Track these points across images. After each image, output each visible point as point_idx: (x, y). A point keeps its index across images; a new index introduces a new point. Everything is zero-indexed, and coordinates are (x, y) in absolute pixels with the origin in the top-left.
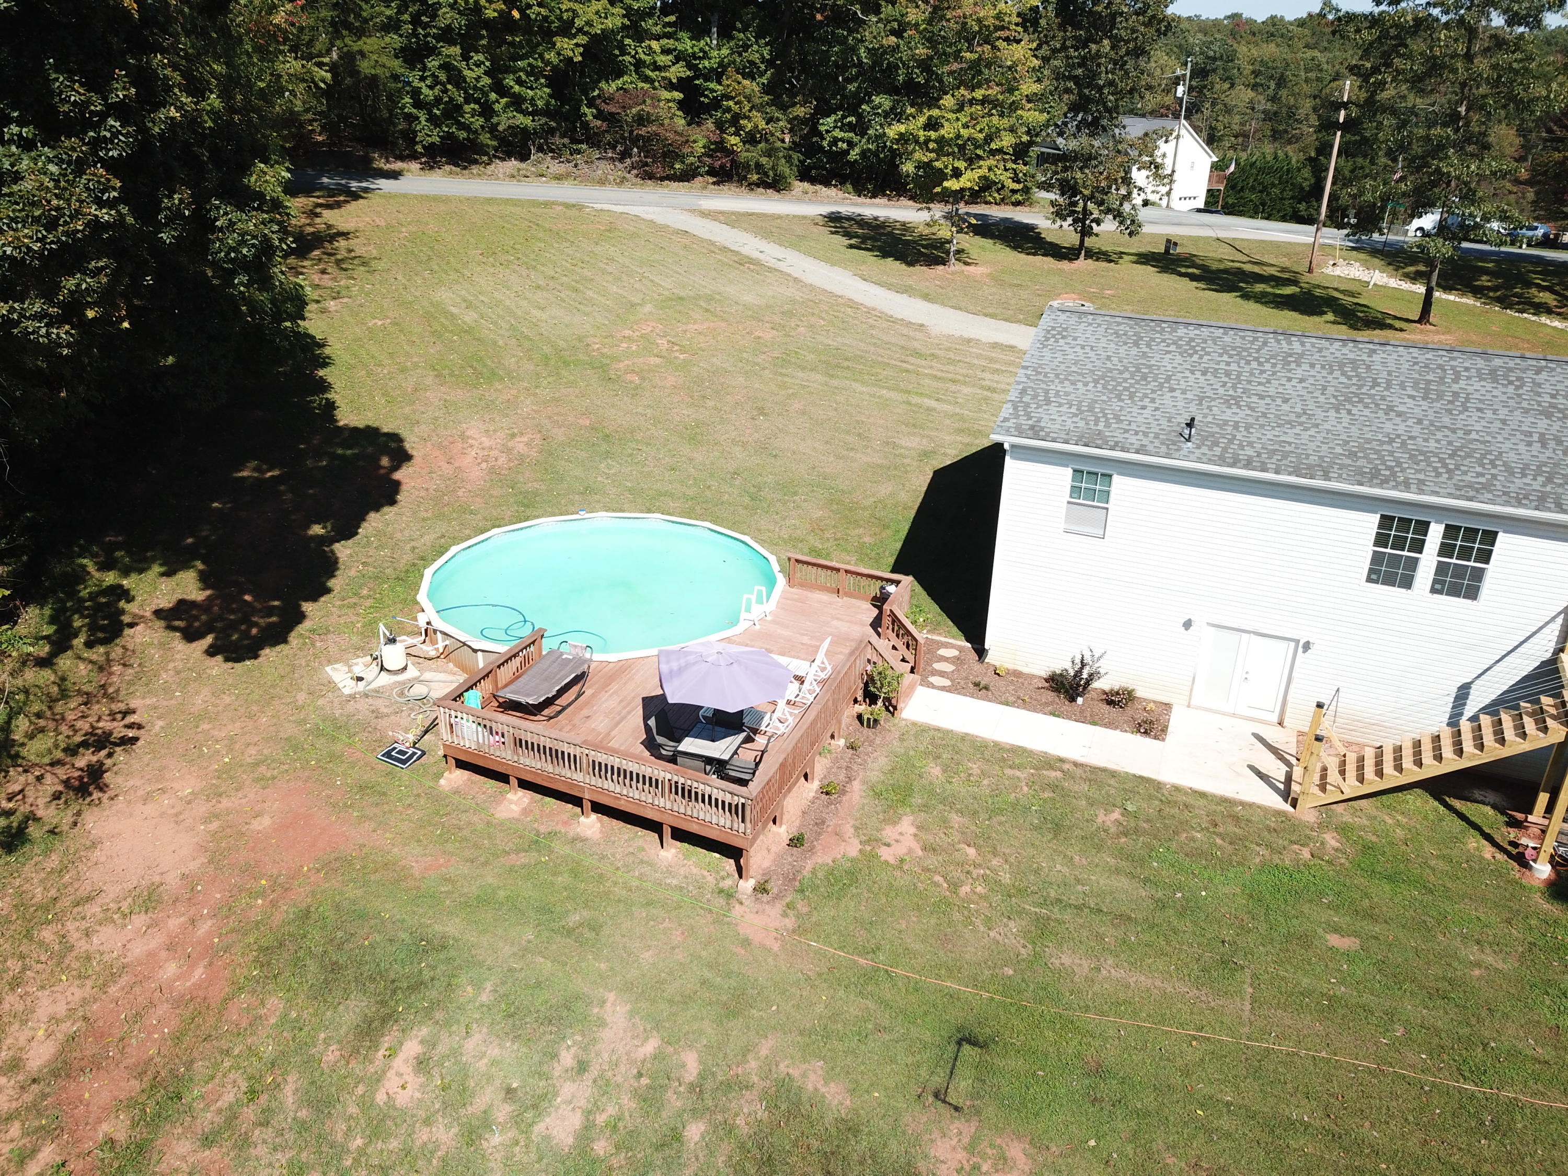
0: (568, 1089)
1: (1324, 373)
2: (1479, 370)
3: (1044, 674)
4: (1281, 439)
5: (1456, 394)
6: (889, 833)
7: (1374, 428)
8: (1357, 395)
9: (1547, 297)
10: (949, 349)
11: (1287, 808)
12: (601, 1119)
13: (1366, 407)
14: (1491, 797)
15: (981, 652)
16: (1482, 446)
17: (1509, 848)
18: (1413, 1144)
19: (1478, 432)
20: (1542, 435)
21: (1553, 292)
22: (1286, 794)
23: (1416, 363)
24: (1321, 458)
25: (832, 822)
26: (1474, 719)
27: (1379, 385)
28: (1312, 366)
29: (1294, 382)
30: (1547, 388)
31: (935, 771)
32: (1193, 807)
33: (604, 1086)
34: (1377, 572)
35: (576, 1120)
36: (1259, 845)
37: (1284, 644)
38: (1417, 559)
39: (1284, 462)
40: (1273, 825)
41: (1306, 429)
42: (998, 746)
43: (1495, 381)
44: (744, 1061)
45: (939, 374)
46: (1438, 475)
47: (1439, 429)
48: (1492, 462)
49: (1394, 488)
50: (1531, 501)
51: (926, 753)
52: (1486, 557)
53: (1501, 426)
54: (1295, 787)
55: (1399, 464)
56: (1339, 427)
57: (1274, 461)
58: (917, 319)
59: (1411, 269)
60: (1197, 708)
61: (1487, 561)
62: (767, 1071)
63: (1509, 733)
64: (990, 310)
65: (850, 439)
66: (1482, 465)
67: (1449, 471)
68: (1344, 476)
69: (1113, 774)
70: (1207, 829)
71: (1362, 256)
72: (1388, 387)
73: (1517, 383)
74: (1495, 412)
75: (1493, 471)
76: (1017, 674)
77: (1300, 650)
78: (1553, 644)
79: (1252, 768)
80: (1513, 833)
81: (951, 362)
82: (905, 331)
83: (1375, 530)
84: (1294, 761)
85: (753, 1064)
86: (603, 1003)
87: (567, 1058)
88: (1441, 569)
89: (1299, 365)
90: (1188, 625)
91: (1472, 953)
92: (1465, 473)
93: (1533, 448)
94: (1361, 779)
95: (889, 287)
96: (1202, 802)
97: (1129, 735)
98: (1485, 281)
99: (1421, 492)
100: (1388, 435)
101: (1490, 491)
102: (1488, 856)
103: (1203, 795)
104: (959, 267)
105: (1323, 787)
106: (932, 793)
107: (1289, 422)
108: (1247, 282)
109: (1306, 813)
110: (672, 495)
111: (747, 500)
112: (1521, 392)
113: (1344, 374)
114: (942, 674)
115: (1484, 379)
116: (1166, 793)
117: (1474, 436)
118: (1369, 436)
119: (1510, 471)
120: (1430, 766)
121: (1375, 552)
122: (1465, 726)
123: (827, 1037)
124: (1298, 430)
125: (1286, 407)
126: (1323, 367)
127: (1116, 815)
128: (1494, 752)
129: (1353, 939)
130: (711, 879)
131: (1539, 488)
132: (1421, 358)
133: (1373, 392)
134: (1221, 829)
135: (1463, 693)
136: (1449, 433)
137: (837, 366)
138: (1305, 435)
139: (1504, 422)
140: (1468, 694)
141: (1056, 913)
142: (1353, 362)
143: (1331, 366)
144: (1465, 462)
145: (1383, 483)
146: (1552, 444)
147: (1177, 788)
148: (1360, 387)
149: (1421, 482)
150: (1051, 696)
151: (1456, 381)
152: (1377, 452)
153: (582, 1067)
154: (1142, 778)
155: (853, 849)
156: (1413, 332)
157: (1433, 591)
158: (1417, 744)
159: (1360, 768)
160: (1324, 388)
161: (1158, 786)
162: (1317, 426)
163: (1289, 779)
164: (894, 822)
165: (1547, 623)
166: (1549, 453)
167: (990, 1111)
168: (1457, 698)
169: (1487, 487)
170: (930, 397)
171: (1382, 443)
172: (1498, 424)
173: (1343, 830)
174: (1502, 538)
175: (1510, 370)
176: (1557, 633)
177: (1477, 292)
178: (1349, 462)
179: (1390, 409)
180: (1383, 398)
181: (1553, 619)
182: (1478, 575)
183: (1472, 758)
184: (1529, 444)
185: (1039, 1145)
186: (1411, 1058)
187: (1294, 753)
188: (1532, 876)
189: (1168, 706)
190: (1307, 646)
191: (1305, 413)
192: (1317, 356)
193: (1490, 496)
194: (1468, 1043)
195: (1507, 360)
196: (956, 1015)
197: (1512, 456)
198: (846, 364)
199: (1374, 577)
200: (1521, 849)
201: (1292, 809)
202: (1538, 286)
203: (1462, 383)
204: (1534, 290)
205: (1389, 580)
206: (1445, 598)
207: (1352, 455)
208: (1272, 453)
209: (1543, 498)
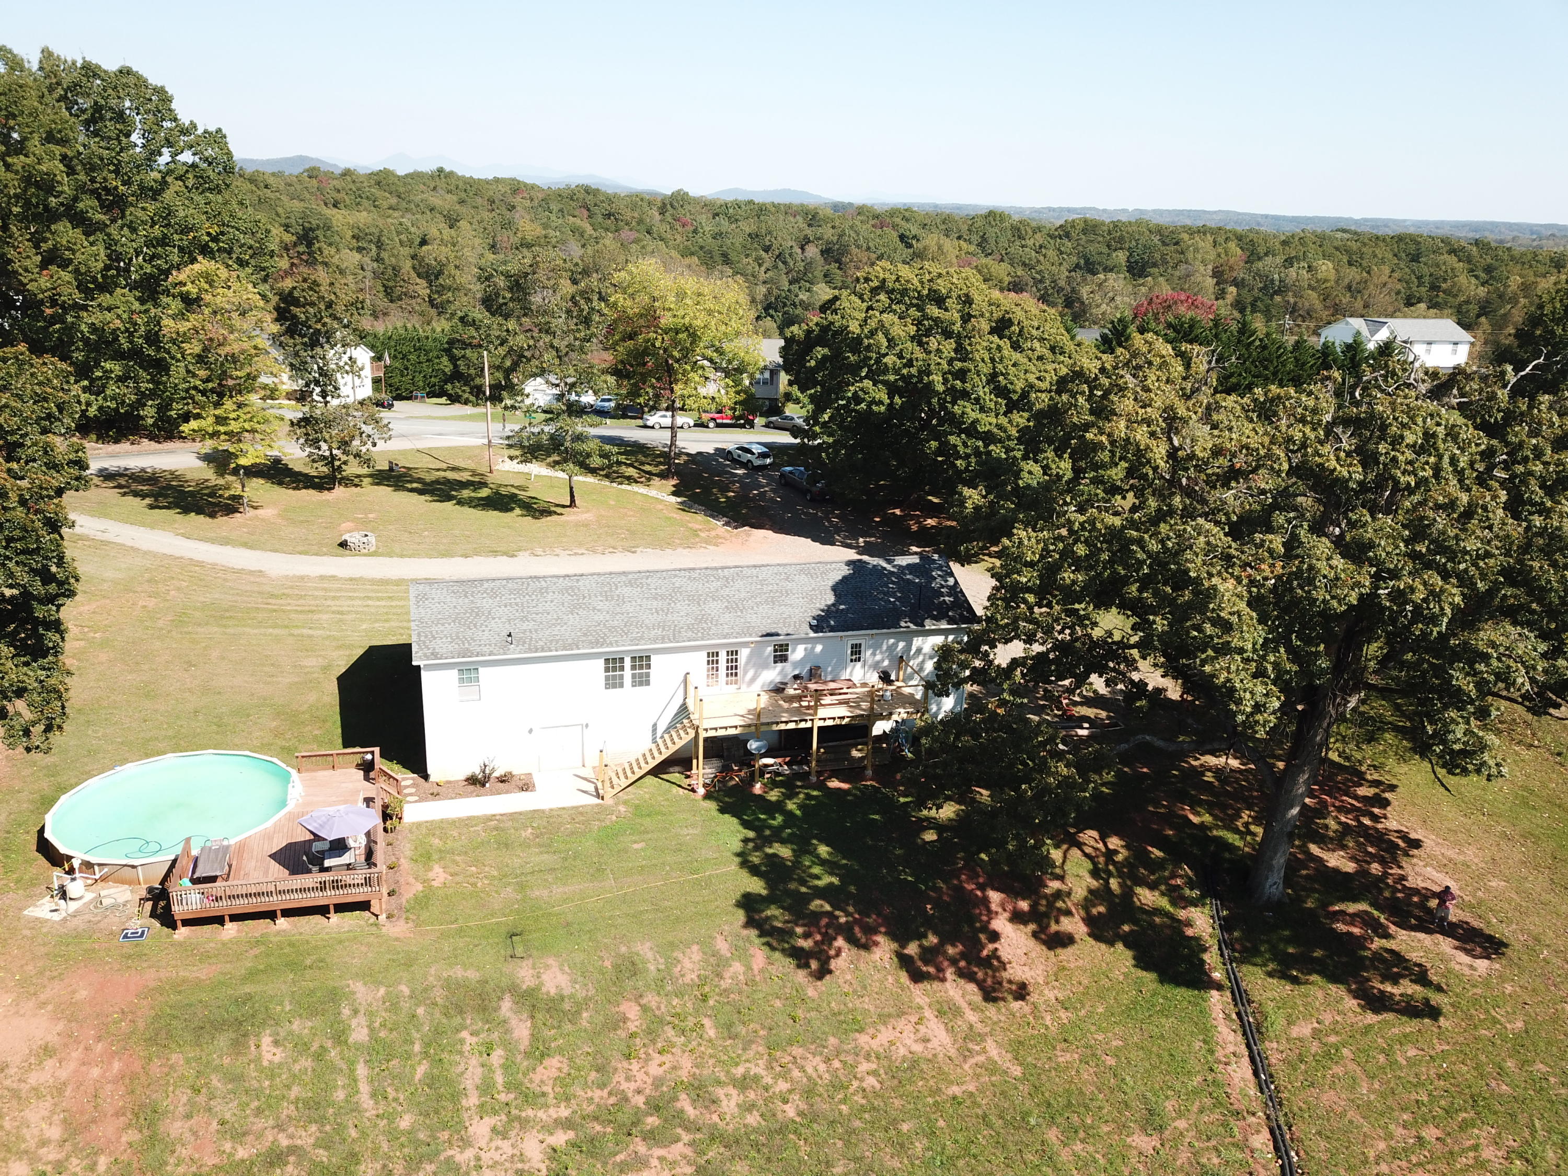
0: (354, 1023)
1: (560, 596)
2: (624, 582)
3: (463, 778)
4: (552, 633)
6: (431, 875)
7: (590, 620)
8: (578, 604)
9: (631, 471)
10: (292, 587)
11: (600, 801)
12: (377, 1025)
13: (584, 610)
14: (677, 769)
15: (426, 777)
16: (635, 619)
17: (688, 787)
18: (683, 901)
19: (632, 612)
21: (635, 468)
22: (598, 795)
23: (598, 583)
25: (402, 880)
26: (662, 737)
28: (554, 593)
29: (549, 603)
31: (436, 842)
33: (370, 1014)
34: (609, 684)
35: (366, 1031)
36: (594, 821)
37: (576, 728)
38: (623, 674)
39: (558, 645)
40: (596, 811)
41: (562, 626)
42: (461, 820)
43: (632, 586)
44: (426, 979)
45: (299, 608)
46: (622, 637)
47: (616, 614)
48: (641, 626)
49: (607, 646)
50: (660, 640)
51: (428, 835)
52: (649, 666)
54: (601, 792)
55: (605, 635)
56: (576, 622)
57: (553, 645)
58: (254, 566)
60: (547, 770)
61: (650, 668)
62: (439, 978)
63: (676, 739)
64: (300, 548)
65: (266, 669)
66: (638, 628)
67: (625, 633)
68: (585, 646)
69: (520, 813)
70: (571, 822)
73: (641, 586)
74: (636, 601)
75: (642, 631)
76: (449, 782)
77: (584, 728)
79: (577, 790)
80: (688, 781)
81: (301, 597)
82: (252, 579)
83: (604, 666)
84: (595, 780)
85: (431, 979)
86: (348, 986)
87: (346, 1012)
88: (634, 676)
89: (548, 593)
90: (531, 731)
91: (685, 831)
92: (632, 634)
93: (654, 615)
94: (627, 778)
95: (212, 541)
99: (618, 646)
100: (597, 622)
102: (681, 793)
103: (564, 809)
104: (251, 513)
105: (613, 787)
106: (440, 851)
107: (553, 624)
108: (455, 490)
109: (608, 801)
110: (157, 738)
111: (215, 727)
114: (411, 795)
117: (631, 614)
118: (589, 624)
119: (648, 628)
120: (651, 763)
121: (605, 675)
122: (660, 741)
123: (456, 957)
124: (558, 627)
125: (549, 617)
126: (559, 592)
127: (530, 830)
128: (673, 749)
129: (642, 843)
130: (362, 923)
131: (661, 634)
133: (584, 601)
134: (576, 820)
135: (655, 725)
136: (621, 615)
137: (222, 617)
138: (562, 629)
140: (657, 727)
141: (524, 878)
142: (571, 587)
143: (562, 591)
144: (631, 628)
145: (602, 645)
146: (661, 612)
148: (578, 600)
149: (617, 642)
150: (472, 787)
152: (595, 631)
153: (356, 1012)
154: (534, 810)
155: (420, 887)
156: (569, 514)
157: (633, 686)
158: (644, 755)
159: (625, 773)
161: (543, 811)
162: (566, 623)
163: (597, 789)
164: (431, 869)
165: (679, 688)
166: (661, 617)
167: (535, 953)
168: (653, 731)
169: (642, 638)
170: (304, 627)
171: (596, 626)
173: (625, 803)
174: (653, 658)
175: (636, 579)
176: (682, 692)
178: (585, 638)
179: (594, 609)
180: (590, 604)
181: (680, 686)
182: (648, 675)
183: (666, 754)
184: (652, 614)
185: (558, 955)
186: (674, 875)
187: (594, 776)
188: (699, 796)
189: (530, 774)
190: (587, 726)
191: (559, 618)
192: (554, 587)
193: (645, 641)
194: (691, 862)
196: (503, 930)
197: (647, 621)
198: (227, 614)
199: (608, 686)
200: (692, 786)
201: (602, 802)
202: (625, 464)
204: (624, 467)
205: (614, 686)
206: (637, 688)
207: (585, 635)
208: (551, 641)
209: (663, 638)
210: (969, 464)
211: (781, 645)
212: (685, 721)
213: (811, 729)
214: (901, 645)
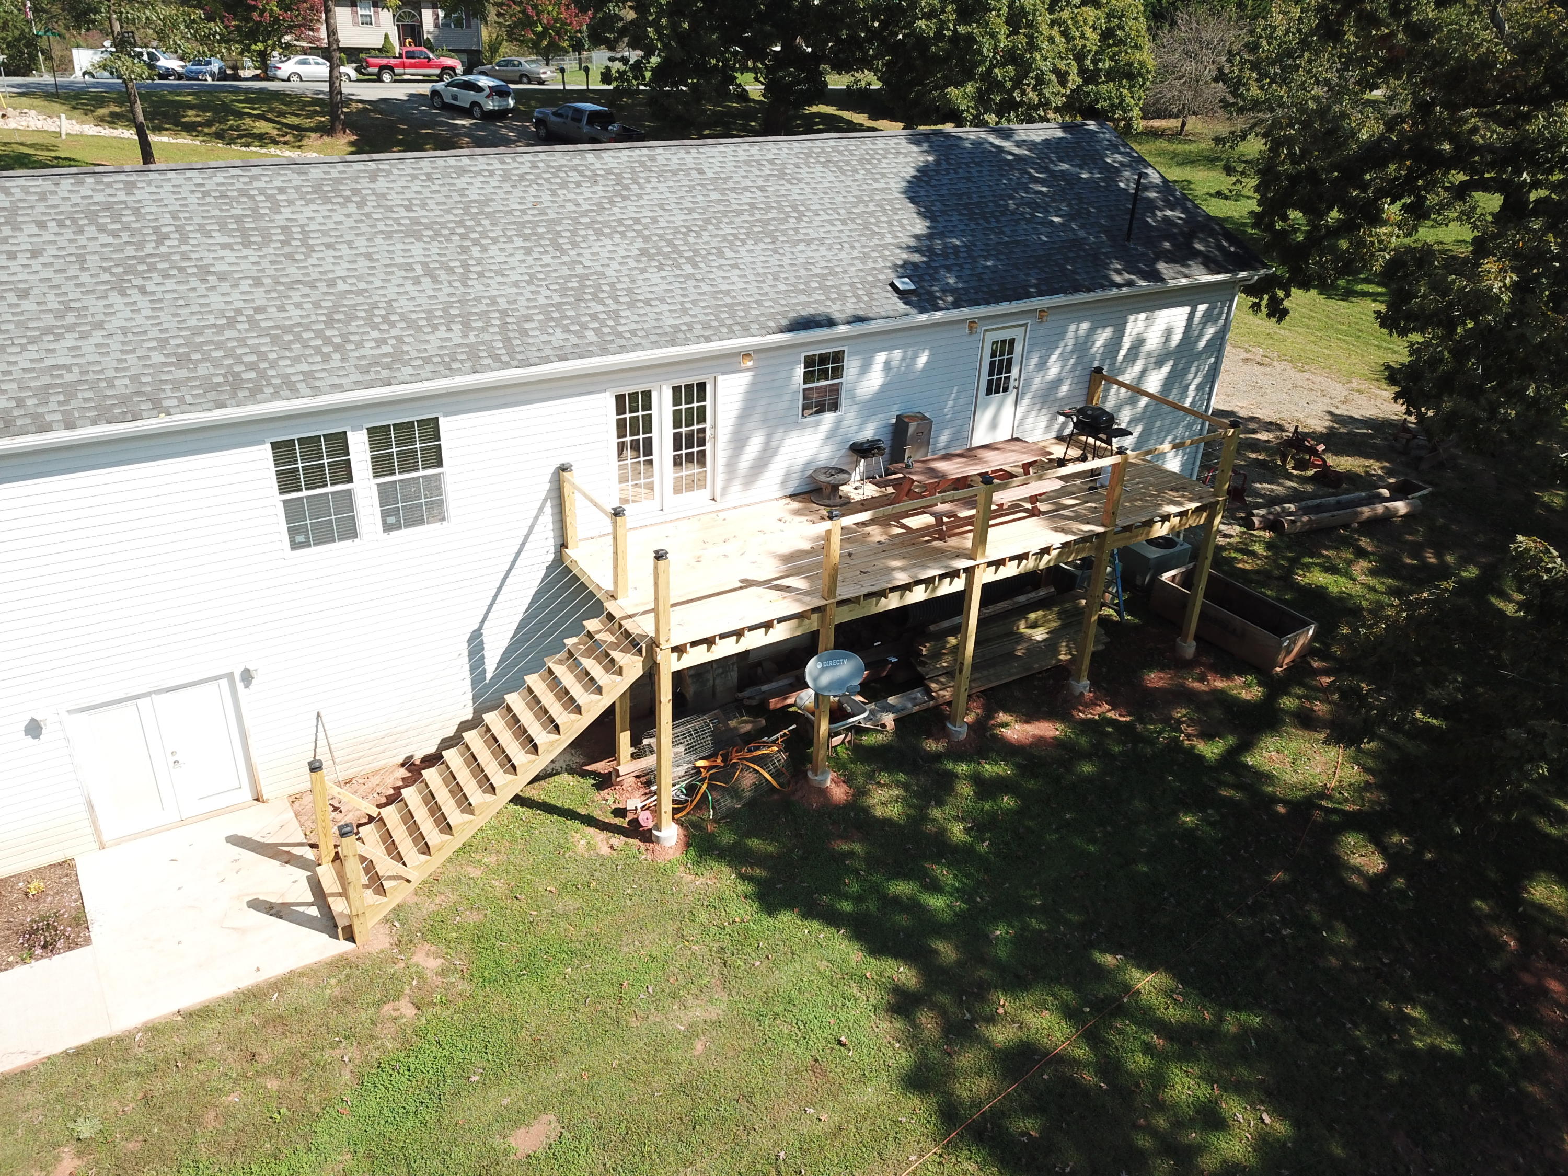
1: (68, 234)
2: (297, 188)
4: (49, 362)
5: (285, 229)
7: (196, 308)
8: (142, 260)
9: (262, 127)
11: (343, 946)
13: (166, 276)
16: (360, 299)
17: (618, 821)
19: (344, 279)
20: (425, 265)
21: (268, 120)
22: (328, 924)
23: (206, 194)
24: (134, 378)
26: (514, 682)
27: (167, 236)
28: (42, 225)
29: (22, 259)
30: (395, 199)
32: (200, 1048)
34: (303, 530)
36: (334, 1046)
37: (212, 687)
38: (349, 492)
39: (74, 403)
40: (337, 992)
41: (84, 336)
43: (326, 201)
46: (326, 358)
47: (291, 286)
48: (386, 319)
49: (276, 396)
50: (462, 361)
52: (435, 457)
53: (368, 264)
54: (338, 906)
55: (262, 356)
56: (139, 319)
57: (53, 406)
59: (102, 111)
60: (118, 842)
61: (439, 463)
63: (576, 690)
66: (375, 327)
67: (338, 348)
68: (189, 399)
70: (244, 1075)
71: (37, 102)
72: (184, 239)
73: (356, 199)
74: (350, 244)
75: (394, 332)
77: (240, 685)
78: (551, 542)
79: (257, 905)
80: (607, 800)
83: (273, 470)
84: (309, 854)
88: (386, 494)
89: (17, 228)
90: (34, 729)
92: (360, 345)
93: (424, 286)
94: (422, 847)
96: (209, 1030)
97: (20, 971)
98: (191, 116)
99: (316, 391)
100: (222, 314)
101: (406, 364)
102: (605, 850)
103: (204, 1013)
105: (378, 888)
107: (48, 330)
109: (373, 938)
112: (367, 210)
113: (102, 229)
115: (312, 201)
116: (140, 1052)
117: (341, 286)
118: (193, 322)
119: (412, 324)
120: (506, 785)
121: (285, 502)
124: (70, 340)
125: (28, 306)
126: (61, 224)
127: (68, 1164)
129: (544, 1118)
131: (460, 341)
132: (210, 185)
133: (163, 249)
134: (265, 1058)
135: (475, 645)
136: (307, 290)
138: (88, 346)
139: (369, 256)
140: (482, 643)
142: (108, 207)
143: (74, 221)
144: (352, 329)
145: (254, 394)
146: (443, 275)
147: (154, 1030)
148: (140, 246)
149: (309, 376)
151: (276, 208)
152: (219, 345)
154: (81, 1052)
157: (388, 528)
159: (413, 829)
160: (81, 260)
161: (120, 1047)
162: (100, 325)
163: (319, 893)
165: (536, 518)
166: (447, 290)
168: (471, 655)
169: (398, 358)
171: (220, 329)
172: (363, 263)
173: (432, 930)
174: (446, 425)
175: (337, 181)
176: (551, 526)
177: (190, 128)
178: (182, 373)
179: (204, 273)
180: (185, 257)
181: (541, 509)
182: (435, 485)
184: (417, 281)
187: (301, 838)
188: (663, 848)
189: (66, 867)
190: (247, 677)
191: (70, 309)
192: (41, 207)
193: (410, 370)
195: (325, 168)
197: (404, 304)
199: (300, 538)
200: (630, 816)
201: (350, 946)
202: (250, 115)
203: (286, 212)
204: (248, 121)
205: (324, 536)
206: (404, 533)
207: (182, 360)
208: (44, 393)
209: (473, 355)
210: (942, 25)
211: (823, 359)
212: (592, 625)
213: (959, 601)
214: (1103, 337)
